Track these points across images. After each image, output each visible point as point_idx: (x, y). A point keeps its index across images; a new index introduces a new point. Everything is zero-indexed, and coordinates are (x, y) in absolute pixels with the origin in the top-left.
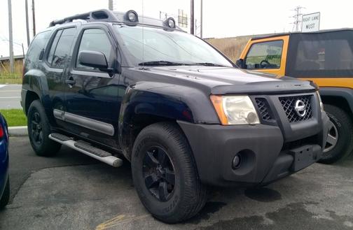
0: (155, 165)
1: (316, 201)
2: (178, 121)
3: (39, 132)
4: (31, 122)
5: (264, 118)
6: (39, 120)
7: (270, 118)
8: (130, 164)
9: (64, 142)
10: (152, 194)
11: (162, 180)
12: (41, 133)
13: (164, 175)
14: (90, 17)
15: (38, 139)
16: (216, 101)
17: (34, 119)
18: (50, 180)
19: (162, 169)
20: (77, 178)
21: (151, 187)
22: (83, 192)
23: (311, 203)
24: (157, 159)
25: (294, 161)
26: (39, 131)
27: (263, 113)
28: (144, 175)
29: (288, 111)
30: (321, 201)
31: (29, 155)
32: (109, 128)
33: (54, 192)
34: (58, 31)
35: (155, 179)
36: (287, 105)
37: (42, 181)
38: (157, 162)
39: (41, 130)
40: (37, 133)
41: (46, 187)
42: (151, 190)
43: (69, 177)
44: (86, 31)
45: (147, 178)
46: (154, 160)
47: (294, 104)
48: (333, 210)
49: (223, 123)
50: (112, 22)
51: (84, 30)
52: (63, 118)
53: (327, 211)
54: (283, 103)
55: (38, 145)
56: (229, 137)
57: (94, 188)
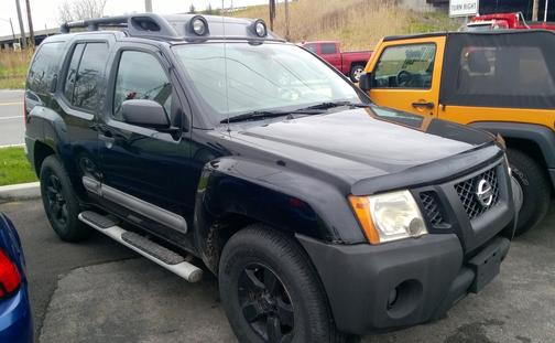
0: (258, 291)
1: (500, 319)
2: (297, 235)
3: (61, 205)
4: (47, 190)
5: (434, 222)
6: (59, 187)
7: (443, 221)
8: (217, 280)
9: (104, 231)
10: (257, 333)
11: (272, 314)
12: (64, 206)
13: (275, 307)
14: (129, 23)
15: (60, 215)
16: (360, 206)
17: (51, 185)
18: (90, 294)
19: (271, 298)
20: (130, 287)
21: (253, 321)
22: (144, 316)
23: (492, 322)
24: (262, 281)
25: (475, 279)
26: (62, 203)
27: (432, 214)
28: (241, 302)
29: (467, 201)
30: (507, 317)
31: (49, 240)
32: (178, 221)
33: (101, 320)
34: (76, 44)
35: (261, 309)
36: (465, 193)
37: (78, 297)
38: (262, 286)
39: (63, 202)
40: (58, 206)
41: (87, 311)
42: (253, 325)
43: (117, 285)
44: (124, 53)
45: (247, 308)
46: (257, 282)
47: (475, 188)
48: (527, 335)
49: (372, 241)
50: (168, 40)
51: (121, 51)
52: (100, 192)
53: (519, 338)
54: (459, 190)
55: (62, 226)
56: (382, 265)
57: (159, 308)
